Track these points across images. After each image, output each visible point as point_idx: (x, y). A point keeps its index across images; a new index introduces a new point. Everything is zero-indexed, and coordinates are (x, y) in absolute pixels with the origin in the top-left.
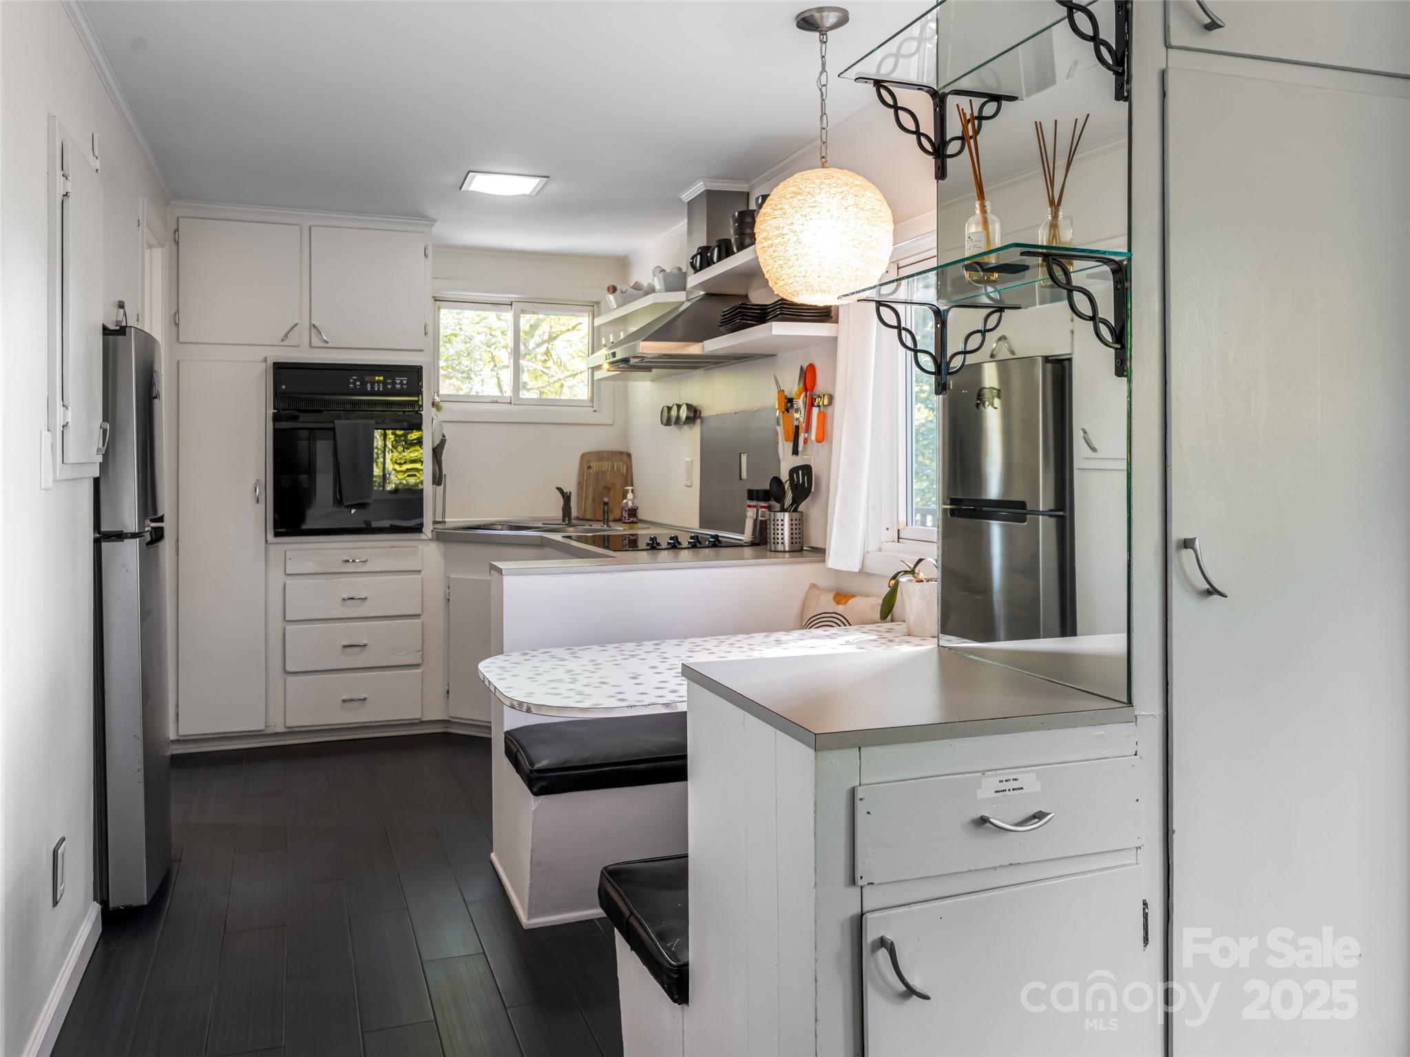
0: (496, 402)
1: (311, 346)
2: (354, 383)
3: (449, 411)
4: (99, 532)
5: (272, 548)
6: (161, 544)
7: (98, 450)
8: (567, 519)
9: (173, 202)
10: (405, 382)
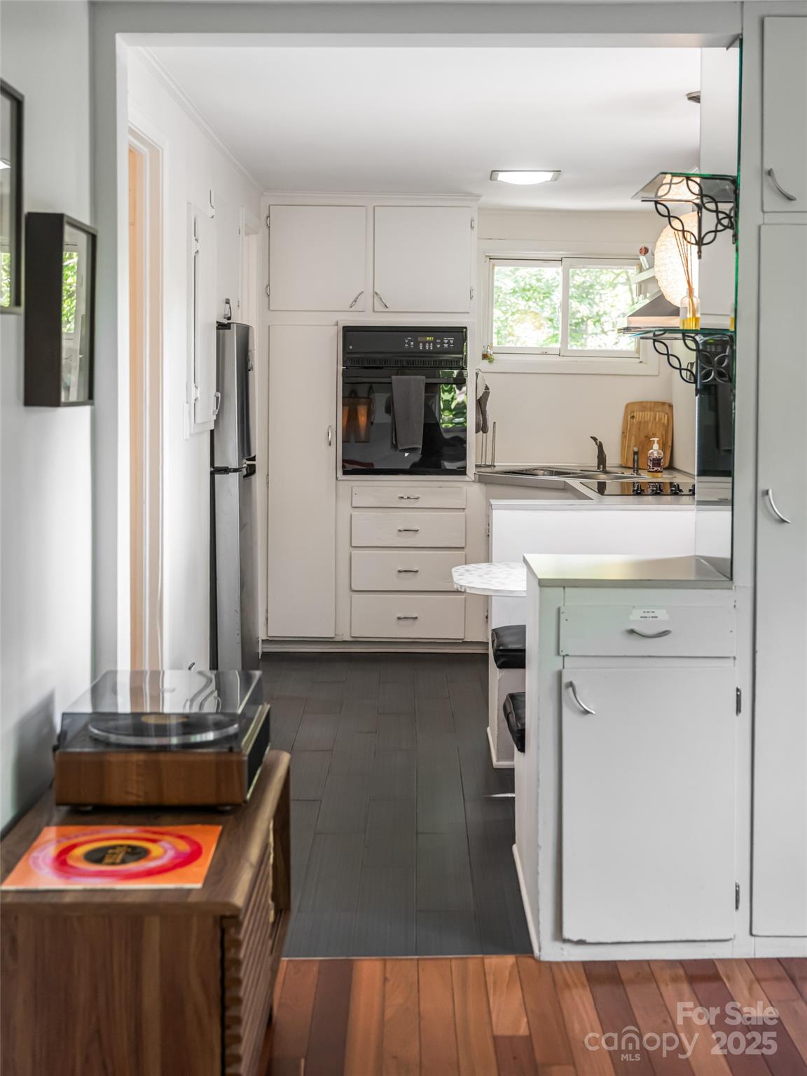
0: (546, 354)
1: (374, 311)
2: (409, 343)
3: (501, 362)
4: (214, 467)
5: (340, 483)
6: (253, 477)
7: (214, 412)
8: (601, 467)
9: (265, 193)
10: (452, 342)
